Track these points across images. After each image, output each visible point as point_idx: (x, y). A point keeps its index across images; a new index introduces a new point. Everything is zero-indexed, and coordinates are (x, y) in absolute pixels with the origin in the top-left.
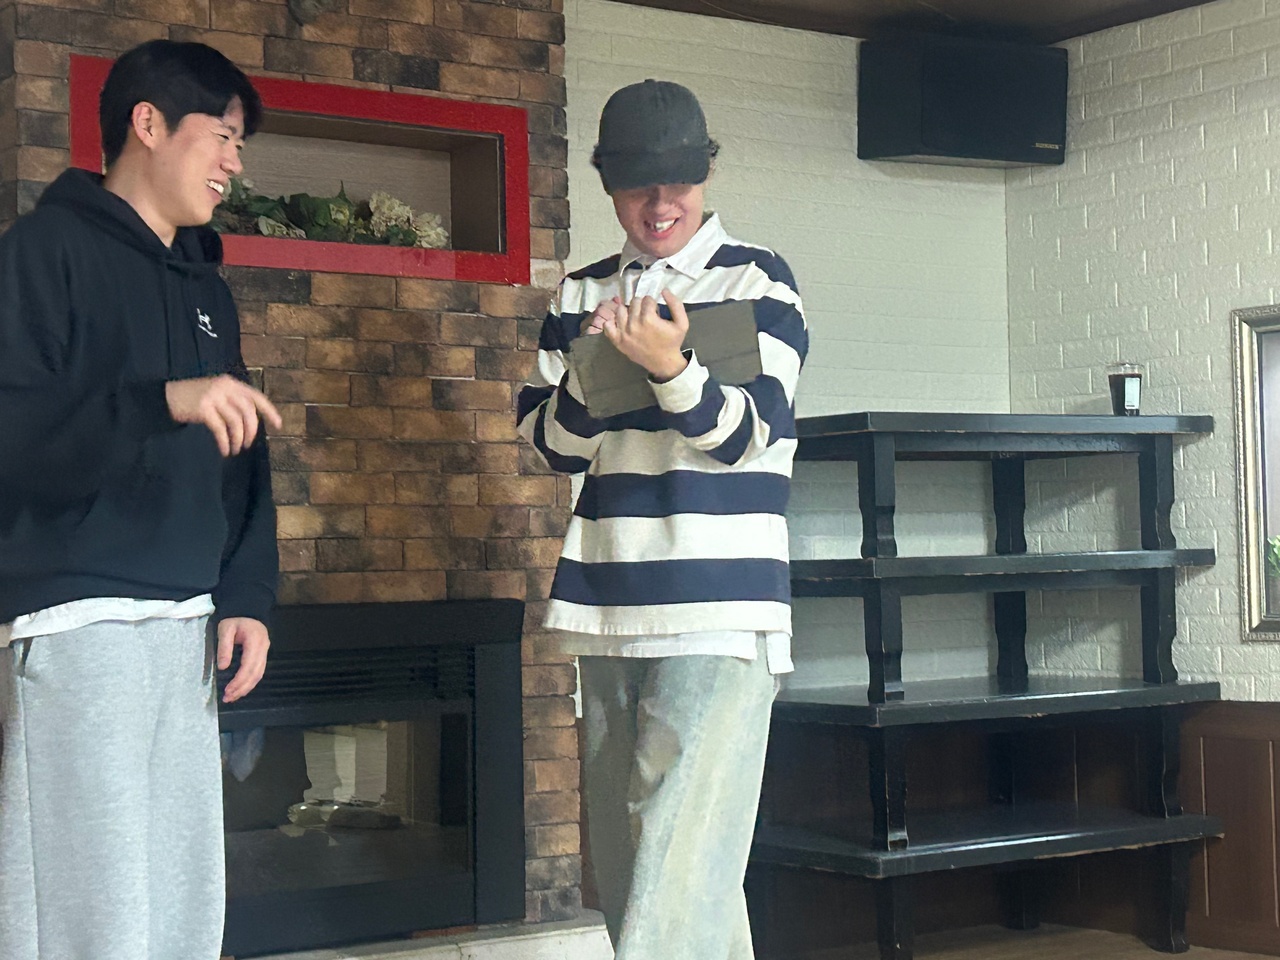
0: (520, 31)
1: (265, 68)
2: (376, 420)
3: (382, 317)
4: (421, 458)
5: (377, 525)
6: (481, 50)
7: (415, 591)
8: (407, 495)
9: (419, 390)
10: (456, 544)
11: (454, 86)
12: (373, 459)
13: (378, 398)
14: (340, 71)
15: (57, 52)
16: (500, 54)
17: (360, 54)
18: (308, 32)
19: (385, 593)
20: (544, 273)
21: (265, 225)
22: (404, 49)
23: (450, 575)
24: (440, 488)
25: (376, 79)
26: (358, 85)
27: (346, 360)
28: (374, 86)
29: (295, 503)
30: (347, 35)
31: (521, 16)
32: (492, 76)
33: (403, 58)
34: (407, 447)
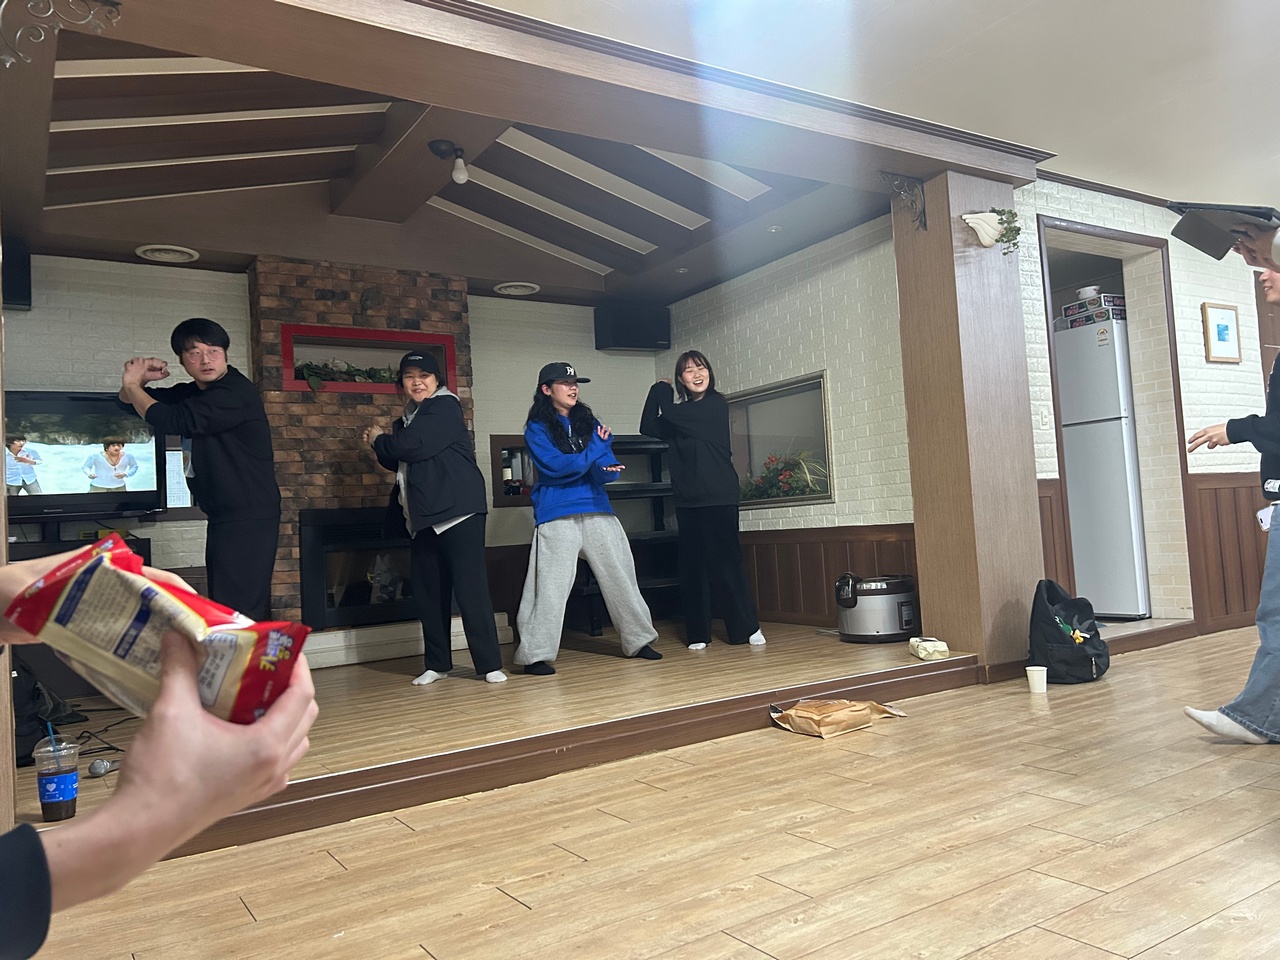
0: (451, 309)
1: (354, 324)
6: (435, 316)
11: (426, 328)
14: (382, 325)
15: (276, 323)
16: (443, 317)
17: (390, 320)
18: (369, 312)
20: (463, 392)
21: (357, 379)
22: (405, 317)
25: (396, 327)
26: (388, 329)
27: (387, 424)
28: (394, 330)
29: (370, 473)
30: (384, 312)
31: (451, 303)
32: (440, 325)
33: (406, 320)
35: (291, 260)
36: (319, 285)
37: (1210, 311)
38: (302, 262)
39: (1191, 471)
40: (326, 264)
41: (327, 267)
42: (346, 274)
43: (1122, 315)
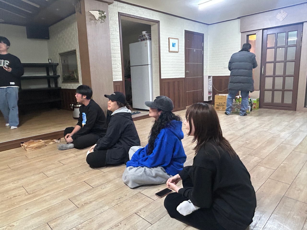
37: (170, 39)
39: (162, 78)
43: (150, 39)
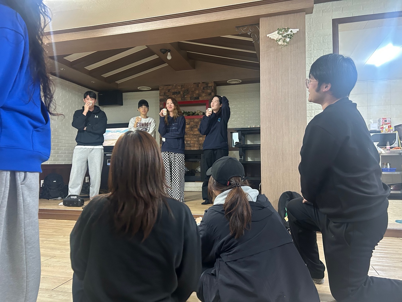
0: (208, 92)
1: (182, 100)
2: (192, 132)
3: (192, 123)
4: (196, 136)
5: (192, 142)
6: (204, 95)
7: (195, 149)
8: (195, 140)
9: (196, 129)
10: (200, 144)
11: (201, 99)
12: (191, 136)
13: (192, 130)
14: (189, 99)
15: (163, 102)
16: (206, 95)
17: (191, 98)
18: (185, 96)
19: (192, 149)
22: (195, 96)
23: (199, 147)
24: (199, 138)
25: (192, 100)
30: (189, 96)
31: (208, 90)
32: (204, 97)
33: (195, 97)
34: (195, 135)
35: (167, 85)
36: (173, 91)
38: (169, 85)
40: (175, 85)
41: (175, 86)
42: (180, 87)
